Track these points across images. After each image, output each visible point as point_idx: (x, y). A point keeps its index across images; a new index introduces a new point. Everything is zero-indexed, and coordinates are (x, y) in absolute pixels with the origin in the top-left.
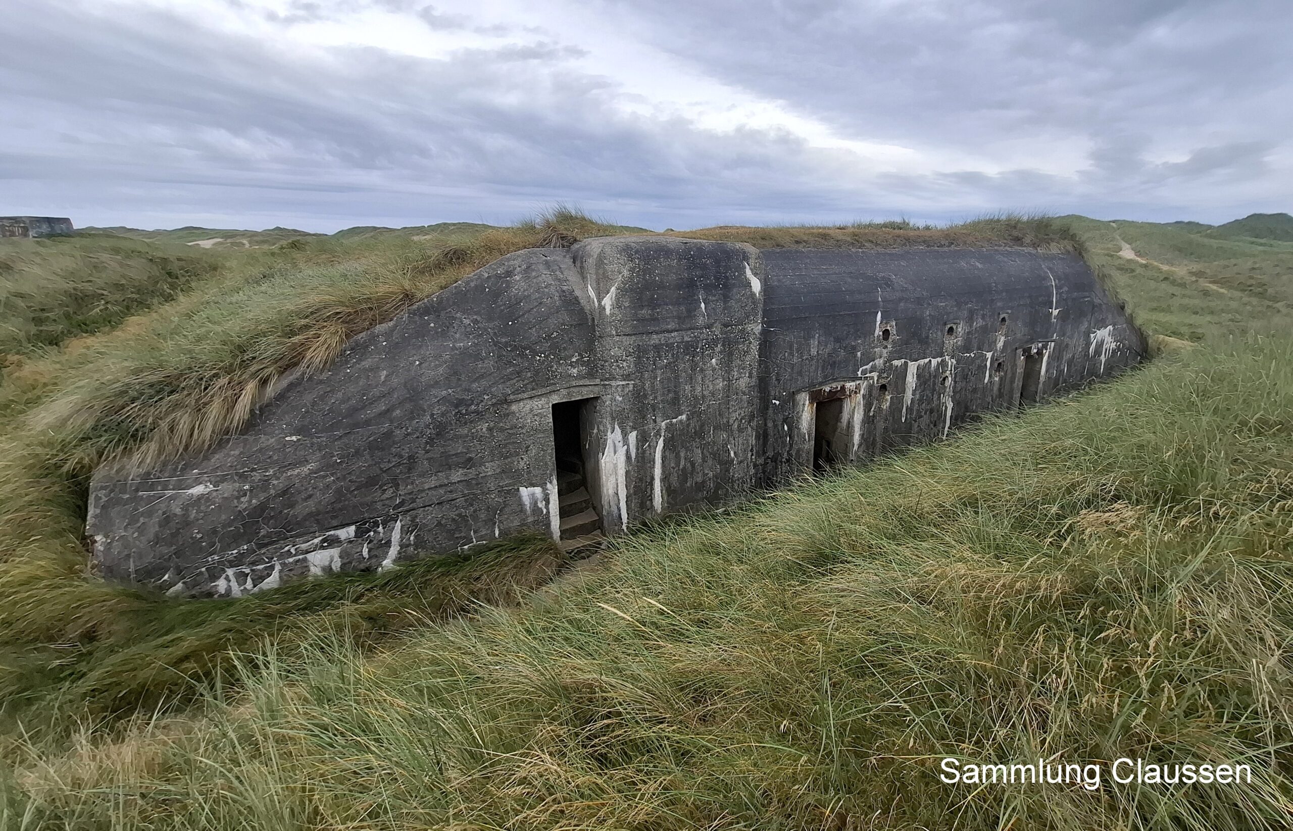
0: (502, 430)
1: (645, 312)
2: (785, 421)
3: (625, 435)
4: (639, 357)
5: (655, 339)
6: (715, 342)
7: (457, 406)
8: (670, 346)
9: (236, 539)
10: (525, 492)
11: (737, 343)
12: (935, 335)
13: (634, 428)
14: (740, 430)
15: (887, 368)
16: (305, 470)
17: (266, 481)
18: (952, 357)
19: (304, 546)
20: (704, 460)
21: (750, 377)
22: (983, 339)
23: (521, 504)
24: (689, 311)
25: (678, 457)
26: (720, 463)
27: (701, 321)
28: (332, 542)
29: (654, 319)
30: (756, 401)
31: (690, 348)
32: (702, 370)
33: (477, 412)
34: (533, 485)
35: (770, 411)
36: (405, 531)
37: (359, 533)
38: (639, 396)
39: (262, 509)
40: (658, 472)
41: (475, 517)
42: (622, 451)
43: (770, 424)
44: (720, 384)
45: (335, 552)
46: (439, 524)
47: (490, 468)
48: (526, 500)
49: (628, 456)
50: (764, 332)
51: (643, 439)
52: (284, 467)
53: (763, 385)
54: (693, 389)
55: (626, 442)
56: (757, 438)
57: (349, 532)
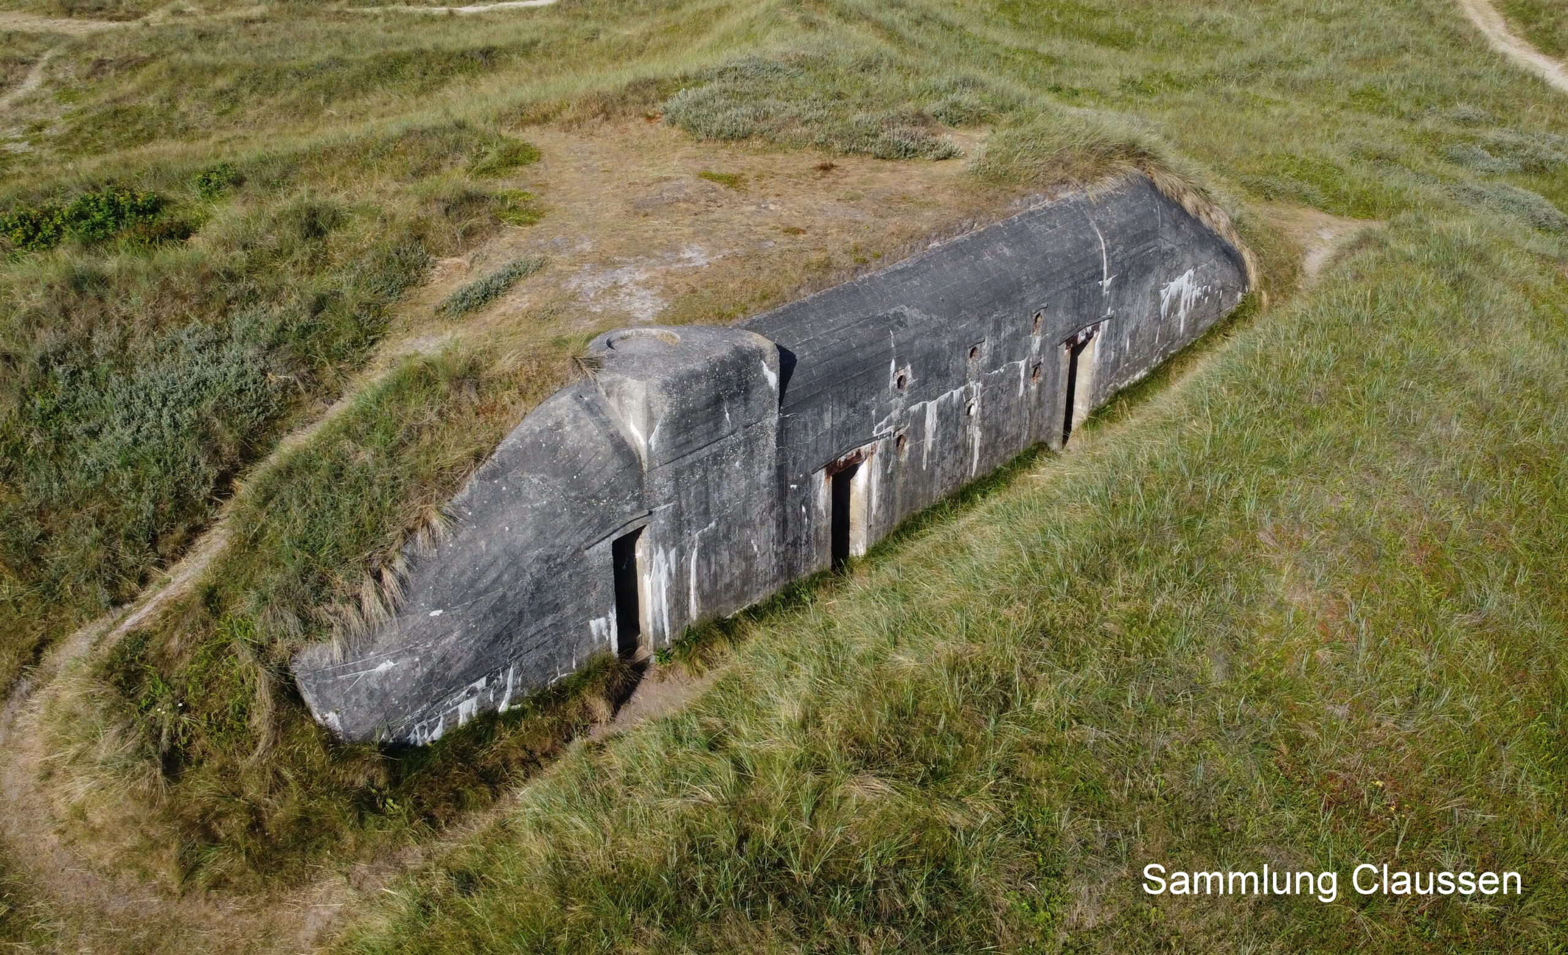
0: (578, 574)
1: (681, 439)
2: (802, 503)
3: (667, 552)
4: (677, 480)
5: (689, 459)
6: (739, 444)
7: (547, 562)
8: (701, 461)
9: (420, 700)
10: (593, 624)
11: (758, 439)
12: (957, 362)
13: (673, 546)
14: (762, 523)
15: (905, 416)
16: (453, 638)
17: (428, 652)
18: (978, 380)
19: (456, 699)
20: (731, 561)
21: (770, 468)
22: (1015, 345)
23: (590, 636)
24: (716, 425)
25: (709, 564)
26: (746, 559)
27: (726, 430)
28: (472, 692)
29: (689, 442)
30: (775, 490)
31: (716, 458)
32: (728, 475)
33: (562, 564)
34: (599, 617)
35: (789, 498)
36: (516, 675)
37: (488, 683)
38: (678, 514)
39: (431, 673)
40: (693, 582)
41: (560, 655)
42: (664, 569)
43: (789, 510)
44: (743, 484)
45: (473, 701)
46: (537, 665)
47: (570, 609)
48: (594, 632)
49: (670, 574)
50: (782, 422)
51: (681, 553)
52: (438, 639)
53: (781, 474)
54: (721, 495)
55: (667, 560)
56: (778, 526)
57: (481, 683)
